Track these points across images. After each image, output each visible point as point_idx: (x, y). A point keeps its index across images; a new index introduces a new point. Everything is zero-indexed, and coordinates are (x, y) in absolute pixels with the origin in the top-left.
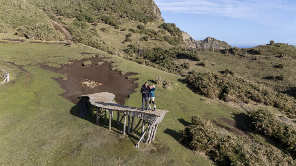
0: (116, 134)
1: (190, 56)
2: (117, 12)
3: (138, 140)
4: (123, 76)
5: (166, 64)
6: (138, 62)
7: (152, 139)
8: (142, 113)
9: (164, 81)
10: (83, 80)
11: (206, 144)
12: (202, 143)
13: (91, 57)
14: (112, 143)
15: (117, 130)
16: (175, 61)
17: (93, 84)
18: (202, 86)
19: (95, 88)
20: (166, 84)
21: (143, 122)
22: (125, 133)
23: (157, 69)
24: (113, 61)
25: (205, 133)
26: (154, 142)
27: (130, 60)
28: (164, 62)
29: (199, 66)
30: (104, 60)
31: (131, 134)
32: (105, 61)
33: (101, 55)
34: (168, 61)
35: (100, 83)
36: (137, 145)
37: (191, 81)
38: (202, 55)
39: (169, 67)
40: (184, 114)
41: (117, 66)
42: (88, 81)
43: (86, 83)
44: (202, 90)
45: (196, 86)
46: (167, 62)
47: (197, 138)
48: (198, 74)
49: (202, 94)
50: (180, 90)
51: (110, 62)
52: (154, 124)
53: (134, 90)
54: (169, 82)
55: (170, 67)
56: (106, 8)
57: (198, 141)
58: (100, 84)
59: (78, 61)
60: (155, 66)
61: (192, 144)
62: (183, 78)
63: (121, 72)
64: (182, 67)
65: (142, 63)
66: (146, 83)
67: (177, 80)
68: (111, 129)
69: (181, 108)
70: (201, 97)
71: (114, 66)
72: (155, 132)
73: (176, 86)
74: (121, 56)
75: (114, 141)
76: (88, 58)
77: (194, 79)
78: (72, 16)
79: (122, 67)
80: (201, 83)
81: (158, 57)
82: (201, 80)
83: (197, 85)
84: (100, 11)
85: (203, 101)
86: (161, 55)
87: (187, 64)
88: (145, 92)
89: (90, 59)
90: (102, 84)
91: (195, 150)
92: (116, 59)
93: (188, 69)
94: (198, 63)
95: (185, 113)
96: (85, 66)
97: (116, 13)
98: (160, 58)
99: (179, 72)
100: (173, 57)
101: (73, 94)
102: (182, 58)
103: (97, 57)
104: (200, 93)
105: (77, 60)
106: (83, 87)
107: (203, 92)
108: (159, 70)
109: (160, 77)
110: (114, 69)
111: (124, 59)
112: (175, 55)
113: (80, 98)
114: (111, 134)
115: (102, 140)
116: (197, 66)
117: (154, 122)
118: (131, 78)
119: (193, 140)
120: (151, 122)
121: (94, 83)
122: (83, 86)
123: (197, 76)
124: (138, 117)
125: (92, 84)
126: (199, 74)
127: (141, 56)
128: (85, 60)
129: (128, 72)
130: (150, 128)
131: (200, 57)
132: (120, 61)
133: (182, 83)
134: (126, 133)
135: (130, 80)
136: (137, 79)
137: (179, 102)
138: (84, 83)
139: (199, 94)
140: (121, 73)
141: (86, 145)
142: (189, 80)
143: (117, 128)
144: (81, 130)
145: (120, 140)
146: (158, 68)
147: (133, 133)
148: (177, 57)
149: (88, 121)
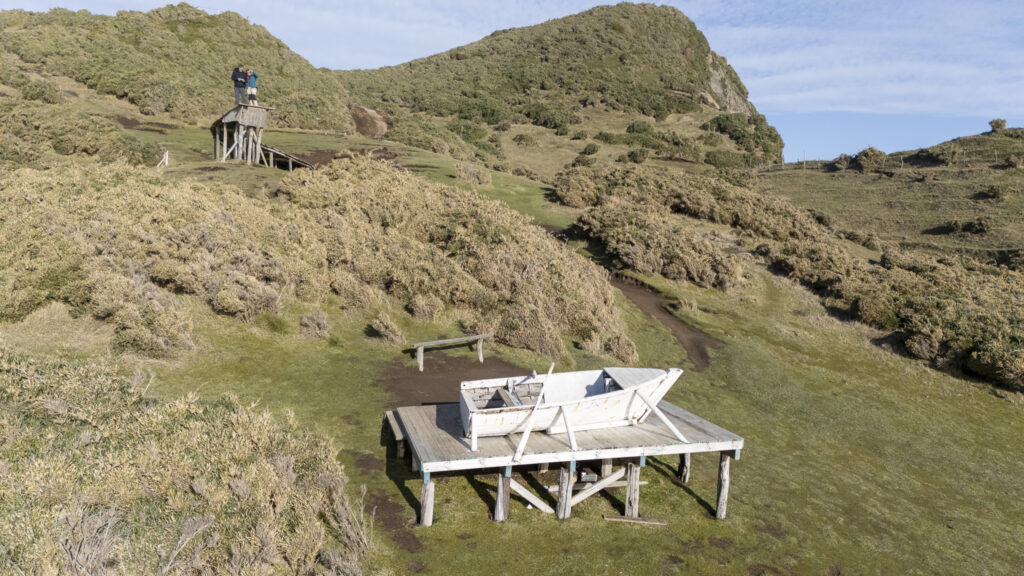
2: (576, 91)
56: (546, 82)
78: (449, 109)
84: (528, 92)
97: (573, 94)
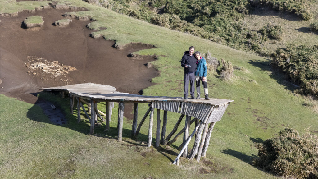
0: (134, 147)
1: (282, 8)
3: (177, 155)
4: (121, 51)
5: (219, 28)
6: (151, 19)
7: (202, 154)
8: (185, 102)
9: (219, 64)
10: (31, 59)
11: (302, 165)
12: (295, 163)
13: (40, 8)
14: (130, 159)
15: (134, 142)
16: (243, 22)
17: (56, 68)
18: (306, 76)
19: (61, 76)
20: (223, 69)
21: (187, 120)
22: (150, 145)
23: (199, 38)
24: (92, 16)
25: (301, 147)
26: (207, 159)
27: (129, 16)
28: (213, 22)
29: (307, 34)
30: (70, 16)
31: (162, 146)
32: (73, 17)
33: (61, 4)
34: (226, 19)
35: (72, 66)
36: (176, 161)
37: (282, 64)
38: (314, 6)
39: (227, 35)
40: (263, 130)
41: (105, 28)
42: (43, 62)
43: (41, 65)
44: (307, 82)
45: (293, 75)
46: (223, 24)
47: (287, 154)
48: (298, 49)
49: (306, 92)
50: (257, 83)
51: (85, 20)
52: (208, 121)
53: (150, 81)
54: (231, 65)
55: (231, 36)
57: (287, 159)
58: (72, 69)
59: (11, 17)
60: (193, 29)
61: (277, 163)
62: (262, 59)
63: (115, 41)
64: (261, 36)
65: (161, 23)
66: (191, 48)
67: (249, 63)
68: (122, 140)
69: (258, 120)
70: (304, 100)
71: (96, 28)
72: (208, 141)
73: (246, 75)
74: (108, 6)
75: (133, 156)
76: (34, 10)
77: (289, 60)
79: (116, 31)
80: (305, 69)
81: (198, 11)
82: (305, 60)
83: (295, 73)
85: (307, 108)
86: (207, 4)
87: (276, 27)
88: (190, 66)
89: (37, 13)
90: (75, 69)
91: (282, 174)
92: (99, 11)
93: (278, 42)
94: (303, 26)
95: (266, 128)
96: (28, 29)
98: (203, 14)
99: (253, 48)
100: (239, 11)
101: (17, 87)
102: (261, 13)
103: (54, 7)
104: (301, 90)
105: (7, 15)
106: (35, 74)
107: (308, 88)
108: (203, 39)
109: (210, 54)
110: (97, 35)
111: (115, 14)
112: (243, 6)
113: (38, 95)
114: (124, 146)
115: (109, 155)
116: (301, 33)
117: (207, 118)
118: (141, 56)
119: (279, 157)
120: (202, 117)
121: (57, 66)
122: (34, 72)
123: (295, 52)
124: (176, 112)
125: (54, 69)
126: (302, 48)
127: (153, 7)
128: (27, 13)
129: (133, 42)
130: (200, 129)
131: (308, 11)
132: (109, 17)
133: (260, 69)
134: (152, 144)
135: (139, 60)
136: (155, 58)
137: (253, 107)
138: (35, 65)
139: (300, 93)
140: (116, 45)
141: (81, 162)
142: (278, 63)
143: (134, 139)
144: (64, 142)
145: (144, 155)
146: (203, 36)
147: (165, 145)
148: (247, 11)
149: (72, 129)
